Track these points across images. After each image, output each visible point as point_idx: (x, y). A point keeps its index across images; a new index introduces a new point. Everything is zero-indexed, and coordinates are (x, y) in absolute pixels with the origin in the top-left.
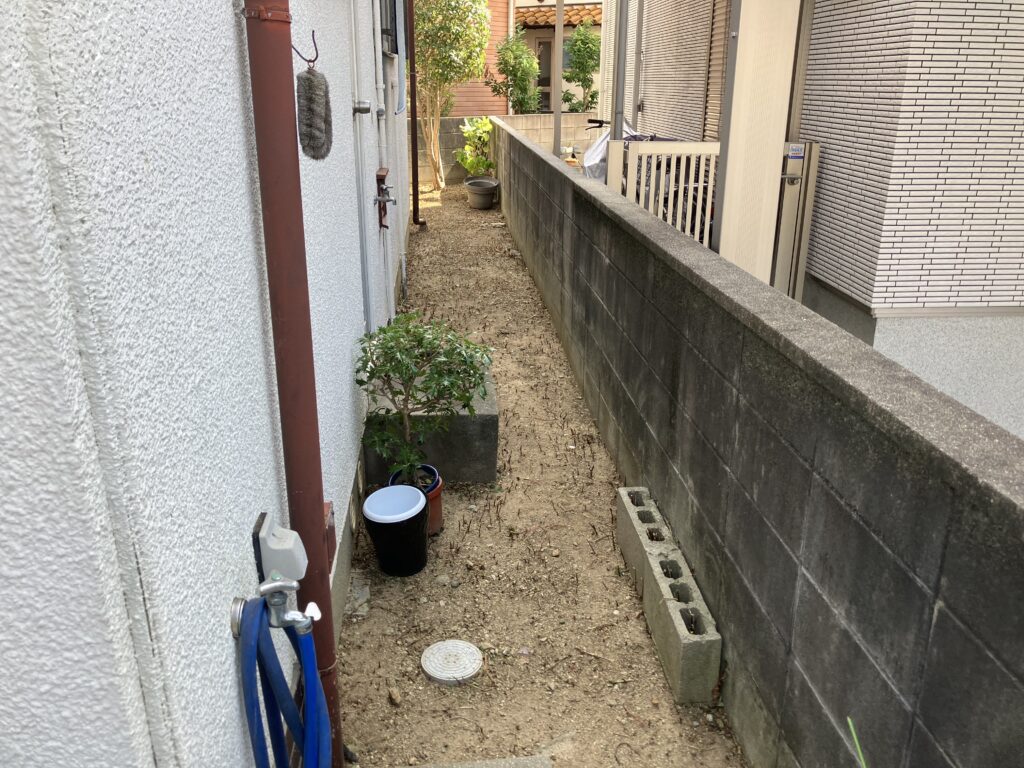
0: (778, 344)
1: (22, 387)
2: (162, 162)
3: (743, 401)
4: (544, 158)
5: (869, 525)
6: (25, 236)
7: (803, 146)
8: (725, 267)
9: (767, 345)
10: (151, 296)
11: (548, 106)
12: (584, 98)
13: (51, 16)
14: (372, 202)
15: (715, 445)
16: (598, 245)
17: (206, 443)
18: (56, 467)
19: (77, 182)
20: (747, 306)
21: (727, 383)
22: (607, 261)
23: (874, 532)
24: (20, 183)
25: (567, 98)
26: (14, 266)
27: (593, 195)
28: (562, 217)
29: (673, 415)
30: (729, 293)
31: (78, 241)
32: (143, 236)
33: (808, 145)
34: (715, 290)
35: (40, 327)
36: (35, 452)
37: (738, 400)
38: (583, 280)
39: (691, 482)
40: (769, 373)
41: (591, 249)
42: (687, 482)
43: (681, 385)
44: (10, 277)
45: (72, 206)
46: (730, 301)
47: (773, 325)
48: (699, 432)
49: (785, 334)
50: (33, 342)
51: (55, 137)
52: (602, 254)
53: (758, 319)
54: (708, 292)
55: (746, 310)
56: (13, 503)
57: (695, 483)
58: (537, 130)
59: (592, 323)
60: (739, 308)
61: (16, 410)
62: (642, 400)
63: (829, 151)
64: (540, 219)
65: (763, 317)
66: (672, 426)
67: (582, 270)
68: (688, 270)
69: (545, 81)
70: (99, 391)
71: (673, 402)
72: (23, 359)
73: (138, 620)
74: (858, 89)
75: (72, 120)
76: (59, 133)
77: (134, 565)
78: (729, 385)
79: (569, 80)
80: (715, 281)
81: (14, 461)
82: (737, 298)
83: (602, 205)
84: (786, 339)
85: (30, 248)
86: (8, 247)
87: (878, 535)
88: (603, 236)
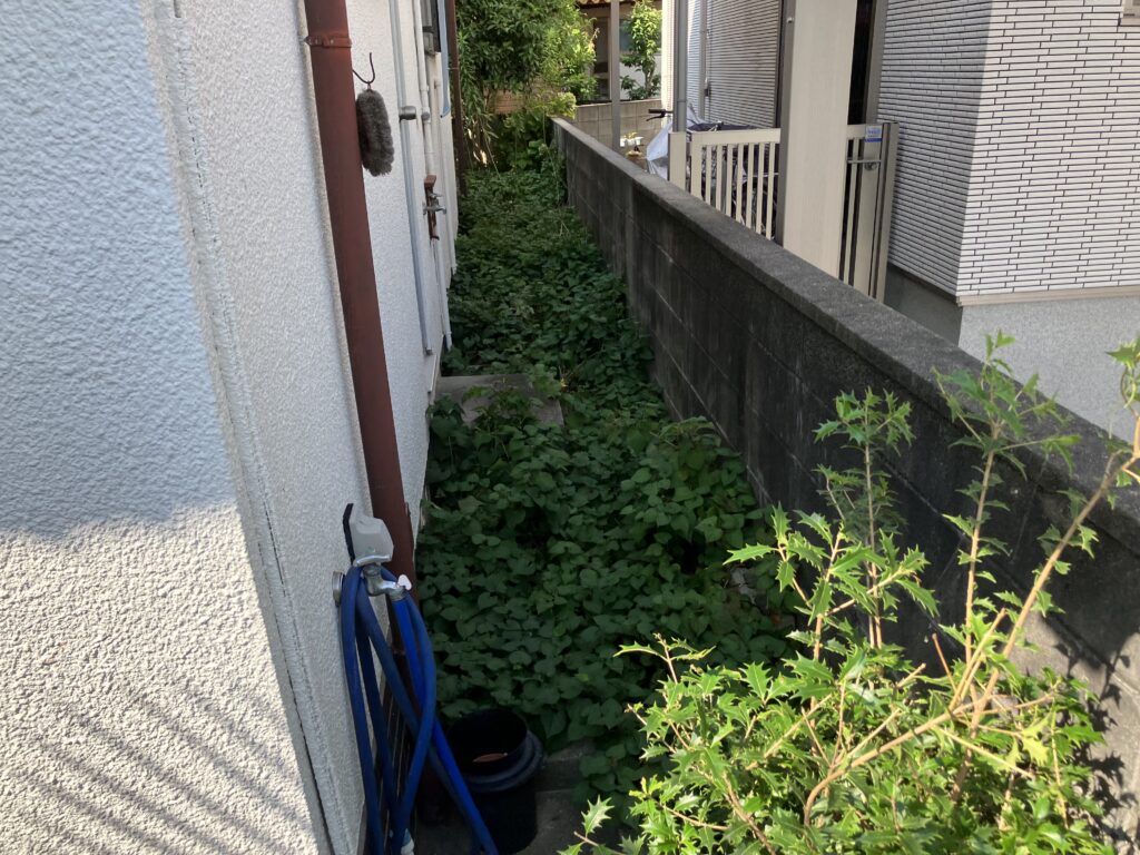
0: (834, 331)
1: (178, 375)
2: (255, 187)
3: (806, 389)
4: (602, 154)
5: (918, 490)
6: (178, 254)
7: (881, 127)
8: (787, 260)
9: (825, 332)
10: (256, 304)
11: (607, 95)
12: (647, 83)
13: (187, 76)
14: (422, 212)
15: (781, 435)
16: (662, 245)
17: (303, 433)
18: (206, 438)
19: (210, 209)
20: (806, 296)
21: (790, 374)
22: (671, 260)
23: (923, 495)
24: (174, 212)
25: (627, 85)
26: (170, 279)
27: (654, 191)
28: (622, 215)
29: (741, 411)
30: (789, 284)
31: (213, 256)
32: (248, 252)
33: (886, 126)
34: (776, 282)
35: (190, 326)
36: (189, 426)
37: (801, 389)
38: (648, 283)
39: (761, 476)
40: (828, 359)
41: (654, 249)
42: (756, 475)
43: (748, 382)
44: (166, 288)
45: (207, 229)
46: (790, 291)
47: (830, 312)
48: (767, 425)
49: (841, 320)
50: (185, 338)
51: (193, 174)
52: (666, 254)
53: (816, 308)
54: (769, 284)
55: (803, 299)
56: (174, 469)
57: (765, 477)
58: (594, 122)
59: (658, 326)
60: (797, 298)
61: (174, 394)
62: (711, 401)
63: (909, 131)
64: (601, 220)
65: (820, 305)
66: (741, 423)
67: (646, 273)
68: (750, 265)
69: (601, 67)
70: (231, 378)
71: (741, 400)
72: (178, 353)
73: (271, 566)
74: (938, 62)
75: (204, 159)
76: (196, 171)
77: (265, 520)
78: (793, 375)
79: (628, 64)
80: (776, 274)
81: (173, 434)
82: (796, 289)
83: (663, 201)
84: (841, 325)
85: (181, 263)
86: (164, 263)
87: (926, 498)
88: (666, 233)
